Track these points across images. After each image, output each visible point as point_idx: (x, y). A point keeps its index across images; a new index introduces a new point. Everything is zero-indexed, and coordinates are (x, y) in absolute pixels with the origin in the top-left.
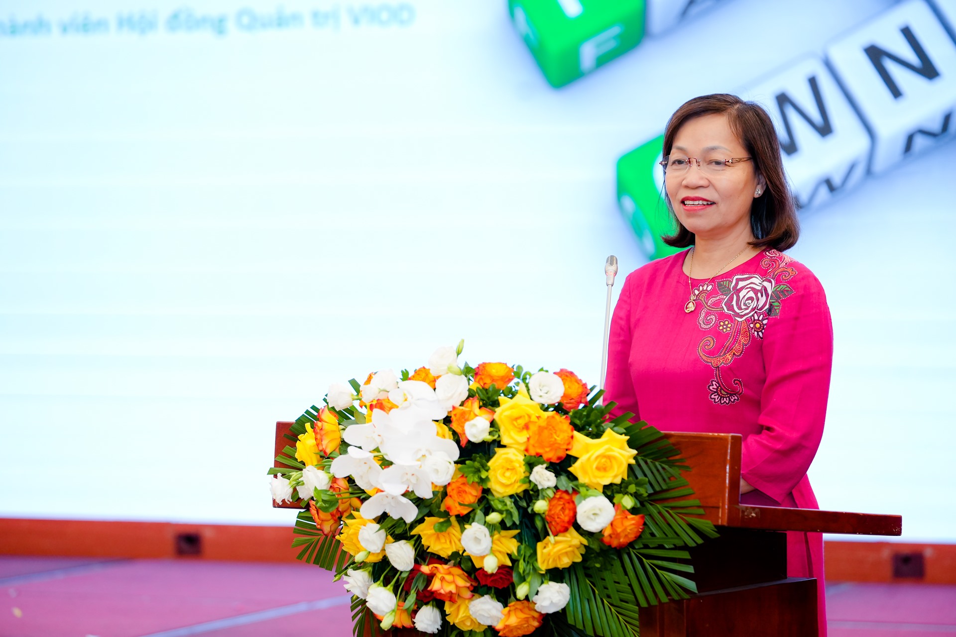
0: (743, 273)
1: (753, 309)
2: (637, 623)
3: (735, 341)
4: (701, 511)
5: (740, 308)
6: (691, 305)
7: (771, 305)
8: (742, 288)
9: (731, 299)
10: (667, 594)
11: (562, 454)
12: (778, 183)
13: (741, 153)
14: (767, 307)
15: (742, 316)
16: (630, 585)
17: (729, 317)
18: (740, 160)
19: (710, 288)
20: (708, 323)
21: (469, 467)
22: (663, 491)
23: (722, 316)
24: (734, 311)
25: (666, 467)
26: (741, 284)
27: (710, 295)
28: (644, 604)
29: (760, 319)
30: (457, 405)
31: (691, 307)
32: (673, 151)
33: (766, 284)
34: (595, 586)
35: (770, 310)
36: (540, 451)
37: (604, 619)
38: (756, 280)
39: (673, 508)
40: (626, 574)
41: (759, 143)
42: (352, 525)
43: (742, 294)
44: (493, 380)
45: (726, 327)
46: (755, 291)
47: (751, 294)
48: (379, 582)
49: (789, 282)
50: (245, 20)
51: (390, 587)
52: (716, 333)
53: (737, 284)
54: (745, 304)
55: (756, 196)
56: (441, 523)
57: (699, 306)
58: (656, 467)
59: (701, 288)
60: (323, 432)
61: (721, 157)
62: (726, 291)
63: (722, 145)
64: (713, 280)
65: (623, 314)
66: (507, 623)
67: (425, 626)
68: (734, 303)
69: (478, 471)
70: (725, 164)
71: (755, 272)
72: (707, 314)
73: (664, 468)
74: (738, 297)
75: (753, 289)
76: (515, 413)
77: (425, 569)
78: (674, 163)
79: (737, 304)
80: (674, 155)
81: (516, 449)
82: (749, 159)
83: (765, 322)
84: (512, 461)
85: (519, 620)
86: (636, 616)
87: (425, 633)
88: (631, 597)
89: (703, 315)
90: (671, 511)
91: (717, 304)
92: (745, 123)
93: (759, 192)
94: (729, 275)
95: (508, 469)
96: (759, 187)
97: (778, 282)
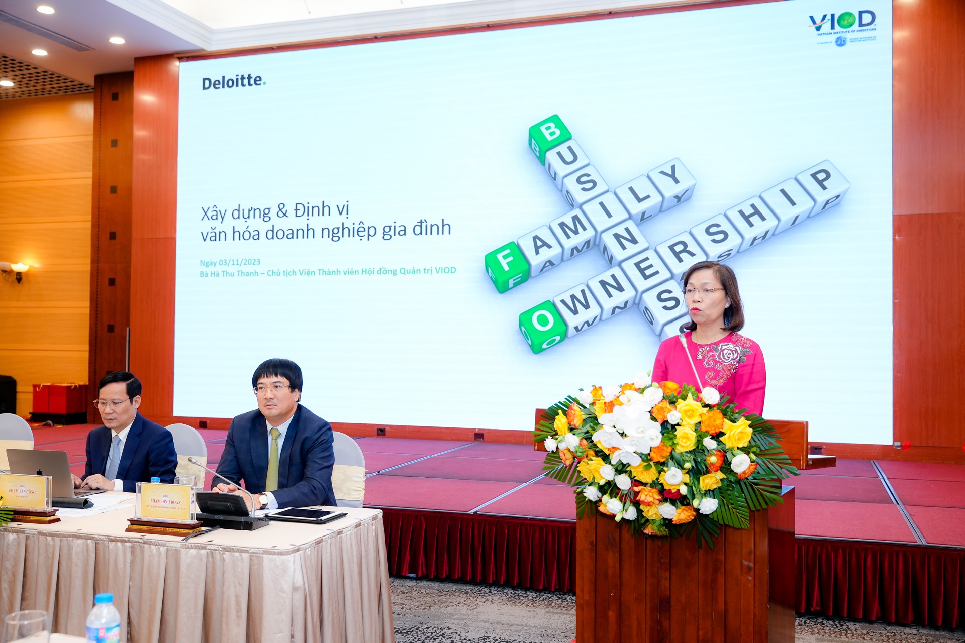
0: (724, 342)
1: (732, 359)
2: (748, 518)
3: (724, 373)
4: (790, 461)
5: (725, 358)
6: (700, 356)
7: (740, 357)
8: (724, 349)
9: (720, 354)
10: (767, 504)
11: (717, 431)
12: (737, 301)
13: (720, 286)
14: (738, 358)
15: (726, 362)
16: (746, 499)
17: (720, 362)
18: (718, 290)
19: (708, 349)
20: (710, 365)
21: (666, 437)
22: (766, 450)
23: (716, 362)
24: (722, 359)
25: (767, 437)
26: (724, 347)
27: (708, 352)
28: (753, 509)
29: (735, 363)
30: (657, 404)
31: (700, 357)
32: (688, 285)
33: (737, 347)
34: (724, 498)
35: (739, 360)
36: (708, 429)
37: (729, 516)
38: (731, 345)
39: (771, 459)
40: (743, 492)
41: (727, 282)
42: (591, 464)
43: (725, 352)
44: (672, 391)
45: (719, 367)
46: (732, 351)
47: (729, 351)
48: (607, 494)
49: (749, 347)
50: (403, 271)
51: (618, 498)
52: (713, 369)
53: (722, 347)
54: (728, 357)
55: (726, 307)
56: (646, 465)
57: (704, 357)
58: (761, 437)
59: (703, 349)
60: (575, 416)
61: (708, 288)
62: (716, 350)
63: (710, 282)
64: (710, 345)
65: (662, 358)
66: (680, 518)
67: (630, 517)
68: (721, 356)
69: (672, 439)
70: (711, 291)
71: (730, 342)
72: (708, 361)
73: (765, 438)
74: (723, 353)
75: (730, 349)
76: (687, 408)
77: (636, 489)
78: (688, 291)
79: (723, 356)
80: (689, 287)
81: (689, 427)
82: (723, 289)
83: (737, 365)
84: (687, 434)
85: (686, 516)
86: (748, 514)
87: (629, 520)
88: (746, 505)
89: (706, 360)
90: (770, 461)
91: (714, 356)
92: (721, 273)
93: (727, 306)
94: (718, 343)
95: (684, 437)
96: (727, 303)
97: (743, 346)
